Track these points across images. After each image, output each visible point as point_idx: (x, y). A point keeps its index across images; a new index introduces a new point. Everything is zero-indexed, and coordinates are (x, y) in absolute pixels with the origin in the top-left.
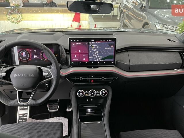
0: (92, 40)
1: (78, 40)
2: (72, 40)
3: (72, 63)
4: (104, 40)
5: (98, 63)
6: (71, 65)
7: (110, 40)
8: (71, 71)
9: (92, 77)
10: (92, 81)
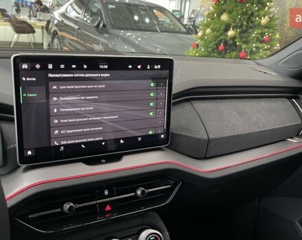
0: (101, 67)
1: (50, 66)
2: (25, 66)
3: (29, 153)
4: (139, 67)
5: (122, 142)
6: (24, 159)
7: (156, 67)
8: (25, 184)
9: (106, 193)
10: (108, 208)
